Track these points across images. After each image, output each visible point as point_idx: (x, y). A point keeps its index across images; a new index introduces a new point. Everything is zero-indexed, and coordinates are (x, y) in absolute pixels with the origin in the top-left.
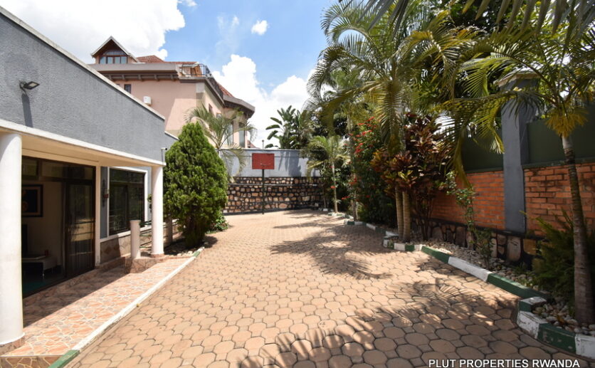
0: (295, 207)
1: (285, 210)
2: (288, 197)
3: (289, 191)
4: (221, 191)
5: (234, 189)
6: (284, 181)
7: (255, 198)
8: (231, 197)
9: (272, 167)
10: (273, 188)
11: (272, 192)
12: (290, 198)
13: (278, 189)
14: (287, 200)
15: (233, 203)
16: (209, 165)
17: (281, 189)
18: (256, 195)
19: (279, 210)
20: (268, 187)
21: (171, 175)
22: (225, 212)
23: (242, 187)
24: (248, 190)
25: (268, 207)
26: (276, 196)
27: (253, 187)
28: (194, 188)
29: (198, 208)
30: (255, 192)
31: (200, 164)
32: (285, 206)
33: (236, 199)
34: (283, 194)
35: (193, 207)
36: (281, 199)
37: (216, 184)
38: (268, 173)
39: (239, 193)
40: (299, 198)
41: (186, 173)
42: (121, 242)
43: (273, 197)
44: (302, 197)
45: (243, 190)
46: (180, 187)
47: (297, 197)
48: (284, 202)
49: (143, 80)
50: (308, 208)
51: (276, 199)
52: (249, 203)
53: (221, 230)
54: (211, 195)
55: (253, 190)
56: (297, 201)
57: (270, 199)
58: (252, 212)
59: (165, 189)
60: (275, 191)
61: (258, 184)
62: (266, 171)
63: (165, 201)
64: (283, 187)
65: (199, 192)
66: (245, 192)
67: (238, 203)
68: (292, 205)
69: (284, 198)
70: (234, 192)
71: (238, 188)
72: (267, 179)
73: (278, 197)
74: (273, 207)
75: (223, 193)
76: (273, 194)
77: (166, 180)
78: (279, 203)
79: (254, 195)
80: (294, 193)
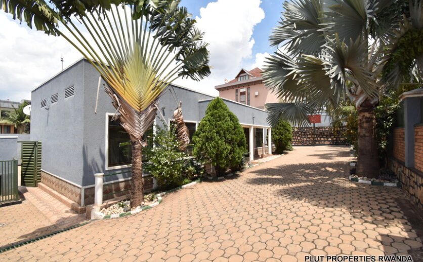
0: (335, 143)
1: (328, 145)
2: (330, 138)
3: (331, 135)
4: (290, 135)
5: (298, 133)
6: (327, 129)
7: (309, 138)
8: (296, 137)
9: (319, 121)
10: (321, 133)
11: (320, 135)
12: (332, 139)
13: (324, 133)
14: (330, 139)
15: (298, 140)
16: (285, 126)
17: (326, 134)
18: (310, 136)
19: (324, 145)
20: (317, 132)
21: (273, 130)
22: (293, 144)
23: (302, 132)
24: (306, 134)
25: (317, 143)
26: (322, 137)
27: (309, 132)
28: (280, 134)
29: (282, 140)
30: (310, 135)
31: (282, 126)
32: (329, 143)
33: (299, 138)
34: (327, 136)
35: (280, 140)
36: (326, 139)
37: (288, 133)
38: (317, 125)
39: (300, 136)
40: (338, 139)
41: (278, 129)
42: (258, 150)
43: (321, 138)
44: (340, 138)
45: (303, 134)
46: (276, 134)
47: (336, 138)
48: (328, 141)
49: (255, 84)
50: (344, 144)
51: (322, 139)
52: (306, 140)
53: (290, 150)
54: (286, 137)
55: (308, 134)
56: (336, 140)
57: (319, 139)
58: (308, 145)
59: (272, 134)
60: (322, 134)
61: (311, 130)
62: (316, 124)
63: (272, 138)
64: (327, 132)
65: (282, 135)
66: (304, 135)
67: (300, 140)
68: (333, 142)
69: (328, 139)
70: (298, 135)
71: (300, 133)
72: (317, 128)
73: (324, 138)
74: (321, 143)
75: (291, 136)
76: (321, 136)
77: (272, 132)
78: (324, 141)
79: (309, 136)
80: (334, 136)
